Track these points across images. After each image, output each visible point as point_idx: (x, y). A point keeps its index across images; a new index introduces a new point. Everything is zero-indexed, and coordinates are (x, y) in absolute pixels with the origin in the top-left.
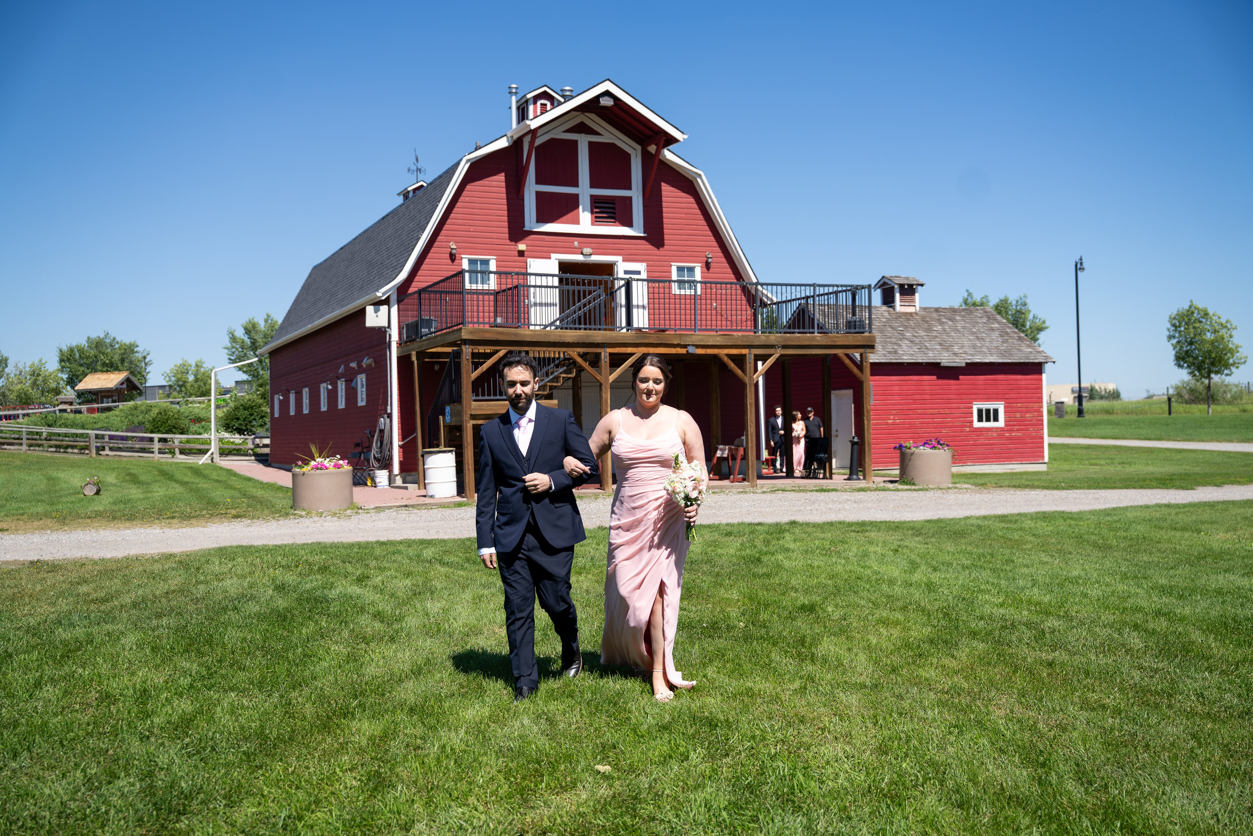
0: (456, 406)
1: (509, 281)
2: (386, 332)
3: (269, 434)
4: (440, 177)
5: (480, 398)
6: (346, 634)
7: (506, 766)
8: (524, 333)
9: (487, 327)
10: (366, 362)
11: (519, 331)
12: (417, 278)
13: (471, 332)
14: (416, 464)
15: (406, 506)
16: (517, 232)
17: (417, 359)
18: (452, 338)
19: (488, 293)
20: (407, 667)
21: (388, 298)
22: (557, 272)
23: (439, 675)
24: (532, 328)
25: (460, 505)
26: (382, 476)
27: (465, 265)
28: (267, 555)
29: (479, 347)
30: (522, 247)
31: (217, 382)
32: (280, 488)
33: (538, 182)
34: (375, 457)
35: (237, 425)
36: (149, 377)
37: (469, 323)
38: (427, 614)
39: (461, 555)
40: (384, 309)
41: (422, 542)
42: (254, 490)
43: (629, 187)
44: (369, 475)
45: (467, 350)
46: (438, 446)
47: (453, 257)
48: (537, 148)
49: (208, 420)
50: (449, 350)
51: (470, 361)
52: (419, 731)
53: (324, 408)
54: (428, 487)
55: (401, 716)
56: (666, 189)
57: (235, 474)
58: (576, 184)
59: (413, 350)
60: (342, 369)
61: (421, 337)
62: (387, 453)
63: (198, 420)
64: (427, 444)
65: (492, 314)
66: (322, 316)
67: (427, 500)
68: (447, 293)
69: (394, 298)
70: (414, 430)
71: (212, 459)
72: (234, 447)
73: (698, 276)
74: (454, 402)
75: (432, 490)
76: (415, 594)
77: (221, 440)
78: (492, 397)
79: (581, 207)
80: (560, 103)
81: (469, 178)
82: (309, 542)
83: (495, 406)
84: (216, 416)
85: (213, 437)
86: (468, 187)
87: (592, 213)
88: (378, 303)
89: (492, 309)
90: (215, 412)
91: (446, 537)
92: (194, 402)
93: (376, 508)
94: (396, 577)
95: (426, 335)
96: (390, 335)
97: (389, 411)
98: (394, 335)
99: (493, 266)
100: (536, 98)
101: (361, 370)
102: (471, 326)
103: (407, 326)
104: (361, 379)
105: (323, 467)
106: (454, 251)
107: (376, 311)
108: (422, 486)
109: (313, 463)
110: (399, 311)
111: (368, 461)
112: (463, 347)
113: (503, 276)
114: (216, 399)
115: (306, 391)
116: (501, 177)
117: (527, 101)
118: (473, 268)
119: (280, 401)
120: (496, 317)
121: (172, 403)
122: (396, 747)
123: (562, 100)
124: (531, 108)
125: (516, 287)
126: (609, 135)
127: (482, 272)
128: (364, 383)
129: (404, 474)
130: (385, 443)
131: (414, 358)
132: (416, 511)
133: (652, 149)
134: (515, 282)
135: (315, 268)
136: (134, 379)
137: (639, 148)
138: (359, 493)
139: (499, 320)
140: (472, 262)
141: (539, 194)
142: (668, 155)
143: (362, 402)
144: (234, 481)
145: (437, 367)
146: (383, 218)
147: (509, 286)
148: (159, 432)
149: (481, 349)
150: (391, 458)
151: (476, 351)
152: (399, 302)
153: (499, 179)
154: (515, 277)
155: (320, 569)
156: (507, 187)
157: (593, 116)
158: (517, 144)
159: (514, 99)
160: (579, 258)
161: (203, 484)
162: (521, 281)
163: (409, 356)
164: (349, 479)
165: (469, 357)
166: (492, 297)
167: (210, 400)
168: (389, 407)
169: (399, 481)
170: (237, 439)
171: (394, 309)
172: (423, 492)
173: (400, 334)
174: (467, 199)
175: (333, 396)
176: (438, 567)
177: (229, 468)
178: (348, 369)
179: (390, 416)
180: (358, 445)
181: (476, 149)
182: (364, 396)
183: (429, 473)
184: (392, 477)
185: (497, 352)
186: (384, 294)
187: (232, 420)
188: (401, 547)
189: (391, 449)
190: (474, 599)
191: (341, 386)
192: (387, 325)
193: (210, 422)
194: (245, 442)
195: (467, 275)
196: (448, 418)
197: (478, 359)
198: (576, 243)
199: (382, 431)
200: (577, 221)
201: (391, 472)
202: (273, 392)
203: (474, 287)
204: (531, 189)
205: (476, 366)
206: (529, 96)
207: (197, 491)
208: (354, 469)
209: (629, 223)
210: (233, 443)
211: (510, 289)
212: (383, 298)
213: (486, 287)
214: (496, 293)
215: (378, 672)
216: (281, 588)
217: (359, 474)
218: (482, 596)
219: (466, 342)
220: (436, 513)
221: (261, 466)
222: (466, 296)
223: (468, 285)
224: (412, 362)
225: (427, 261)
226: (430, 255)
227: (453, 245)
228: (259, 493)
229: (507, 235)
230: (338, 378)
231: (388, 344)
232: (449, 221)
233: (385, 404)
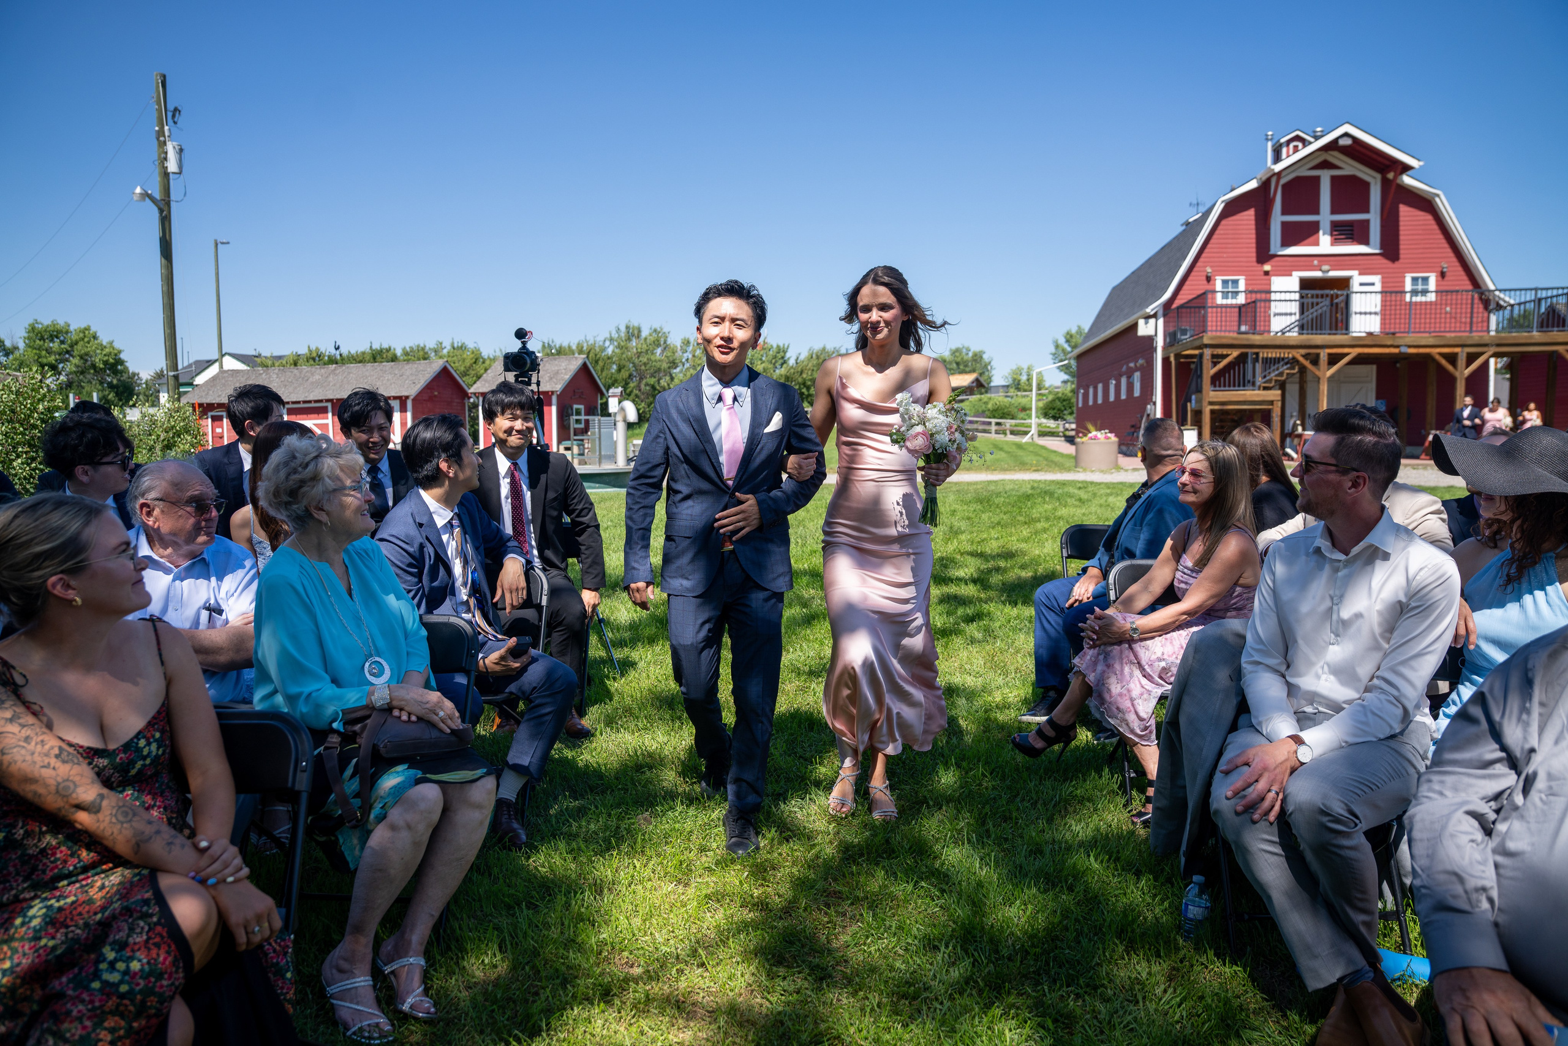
0: (1199, 395)
1: (1255, 295)
2: (1153, 339)
5: (1218, 388)
8: (1264, 338)
9: (1230, 334)
10: (1140, 362)
11: (1259, 336)
12: (1179, 297)
13: (1212, 338)
16: (1263, 254)
17: (1177, 359)
18: (1197, 343)
19: (1235, 307)
21: (1156, 313)
22: (1297, 287)
24: (1271, 334)
27: (1218, 284)
29: (1217, 350)
30: (1267, 267)
31: (1039, 381)
33: (1284, 212)
35: (1052, 413)
36: (993, 377)
37: (1210, 330)
40: (1152, 321)
43: (1367, 211)
45: (1208, 352)
47: (1209, 279)
48: (1284, 186)
49: (1031, 410)
50: (1194, 352)
51: (1210, 360)
53: (1112, 399)
56: (1403, 209)
57: (1048, 450)
58: (1316, 211)
59: (1173, 352)
60: (1124, 368)
61: (1179, 342)
63: (1024, 409)
65: (1235, 325)
69: (1160, 313)
71: (1032, 438)
72: (1048, 430)
73: (1432, 285)
74: (1198, 392)
77: (1039, 424)
78: (1227, 388)
79: (1321, 232)
80: (1310, 143)
81: (1224, 215)
83: (1229, 395)
84: (1036, 406)
85: (1033, 422)
86: (1224, 222)
87: (1332, 235)
88: (1147, 317)
89: (1236, 319)
90: (1036, 404)
92: (1022, 397)
93: (1133, 469)
95: (1182, 340)
96: (1156, 342)
97: (1154, 399)
98: (1160, 342)
100: (1288, 142)
101: (1136, 369)
102: (1214, 333)
103: (1170, 334)
104: (1137, 376)
105: (1097, 438)
106: (1210, 275)
107: (1146, 323)
109: (1090, 435)
110: (1165, 322)
112: (1205, 350)
113: (1249, 292)
114: (1036, 394)
115: (1100, 386)
116: (1251, 213)
117: (1281, 145)
118: (1225, 286)
119: (1083, 394)
120: (1238, 326)
121: (1006, 396)
123: (1312, 140)
124: (1284, 150)
125: (1257, 301)
126: (1350, 168)
127: (1232, 290)
128: (1139, 379)
131: (1172, 359)
133: (1391, 176)
134: (1259, 298)
135: (1114, 288)
136: (981, 379)
137: (1378, 176)
138: (1124, 459)
139: (1243, 328)
140: (1224, 283)
141: (1284, 225)
142: (1407, 180)
143: (1137, 393)
144: (1043, 451)
145: (1193, 366)
147: (1253, 301)
148: (994, 417)
149: (1219, 352)
151: (1215, 353)
152: (1165, 316)
153: (1249, 215)
154: (1259, 293)
156: (1257, 220)
157: (1336, 153)
158: (1265, 185)
159: (1270, 144)
160: (1317, 274)
161: (1020, 453)
162: (1264, 297)
163: (1170, 358)
164: (1115, 448)
165: (1209, 357)
166: (1237, 310)
167: (1032, 395)
168: (1154, 397)
170: (1052, 424)
171: (1161, 321)
173: (1164, 341)
174: (1222, 231)
175: (1118, 389)
177: (1044, 445)
178: (1128, 368)
179: (1155, 404)
180: (1131, 426)
181: (1232, 190)
182: (1139, 389)
185: (1231, 353)
186: (1153, 309)
187: (1049, 409)
191: (1124, 380)
192: (1154, 334)
194: (1057, 426)
195: (1219, 294)
196: (1193, 404)
197: (1216, 359)
198: (1316, 262)
200: (1317, 243)
202: (1079, 388)
203: (1225, 302)
204: (1277, 219)
205: (1215, 364)
206: (1283, 140)
207: (1016, 456)
209: (1366, 241)
210: (1048, 427)
211: (1253, 304)
212: (1153, 313)
213: (1234, 302)
214: (1240, 307)
219: (1207, 346)
221: (1068, 445)
222: (1217, 310)
223: (1219, 300)
224: (1170, 363)
225: (1187, 283)
226: (1190, 278)
227: (1209, 270)
228: (1057, 459)
229: (1254, 259)
230: (1121, 376)
231: (1155, 349)
232: (1206, 250)
233: (1152, 394)
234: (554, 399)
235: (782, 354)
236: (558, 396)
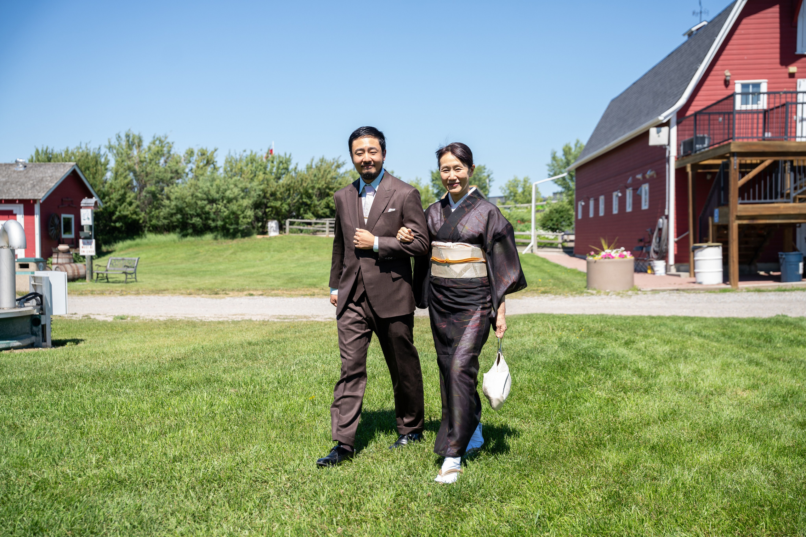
0: (725, 209)
1: (777, 100)
2: (665, 149)
3: (574, 232)
4: (720, 15)
5: (746, 201)
6: (610, 382)
7: (730, 505)
8: (790, 145)
9: (755, 141)
10: (649, 173)
11: (786, 143)
12: (694, 103)
13: (740, 146)
14: (688, 257)
15: (677, 290)
16: (789, 56)
17: (692, 170)
18: (721, 152)
19: (757, 112)
20: (655, 415)
21: (669, 122)
23: (681, 423)
24: (798, 140)
25: (724, 291)
26: (659, 265)
27: (738, 88)
28: (559, 321)
29: (746, 158)
30: (793, 69)
31: (537, 192)
32: (580, 273)
34: (654, 251)
35: (550, 224)
36: (491, 189)
37: (738, 138)
38: (679, 374)
39: (718, 330)
40: (665, 130)
41: (686, 318)
42: (560, 273)
44: (650, 264)
45: (735, 162)
46: (707, 241)
47: (727, 83)
49: (530, 221)
50: (719, 162)
51: (738, 170)
52: (657, 464)
53: (615, 211)
54: (697, 275)
55: (644, 452)
57: (548, 262)
59: (688, 163)
60: (630, 180)
61: (696, 152)
62: (664, 247)
63: (523, 221)
64: (698, 240)
65: (761, 130)
66: (616, 138)
67: (696, 286)
68: (720, 114)
69: (674, 121)
70: (687, 230)
71: (532, 251)
72: (547, 241)
74: (724, 205)
75: (700, 278)
76: (671, 359)
77: (539, 236)
78: (757, 201)
82: (595, 313)
83: (759, 208)
84: (536, 218)
85: (533, 234)
86: (745, 21)
88: (660, 125)
89: (761, 125)
90: (535, 214)
91: (708, 316)
92: (521, 208)
93: (652, 290)
94: (657, 344)
95: (700, 150)
96: (669, 152)
97: (666, 213)
98: (673, 152)
99: (764, 88)
101: (645, 181)
102: (740, 141)
103: (685, 143)
104: (645, 188)
105: (610, 256)
106: (728, 78)
107: (658, 132)
108: (692, 275)
109: (603, 253)
110: (678, 131)
111: (648, 253)
112: (732, 159)
113: (772, 96)
114: (536, 206)
115: (602, 199)
116: (776, 9)
118: (745, 90)
119: (583, 207)
120: (764, 132)
121: (505, 208)
122: (636, 476)
125: (783, 105)
127: (753, 94)
128: (648, 191)
129: (678, 264)
130: (662, 238)
131: (689, 170)
132: (685, 294)
134: (783, 101)
135: (613, 101)
136: (481, 192)
138: (639, 278)
139: (768, 135)
140: (744, 86)
143: (645, 206)
144: (546, 267)
145: (709, 177)
146: (669, 56)
147: (777, 105)
149: (748, 160)
150: (667, 252)
151: (743, 162)
152: (678, 123)
154: (784, 96)
155: (597, 333)
156: (782, 17)
162: (789, 100)
163: (684, 168)
164: (631, 267)
165: (737, 167)
166: (761, 116)
167: (531, 206)
168: (666, 211)
169: (673, 270)
170: (550, 235)
171: (674, 130)
172: (693, 279)
173: (678, 150)
174: (743, 32)
175: (622, 201)
176: (696, 338)
177: (543, 257)
178: (635, 180)
179: (667, 217)
180: (641, 240)
182: (647, 203)
183: (698, 264)
184: (668, 267)
185: (762, 162)
186: (665, 118)
187: (547, 221)
188: (668, 322)
189: (667, 244)
190: (723, 365)
191: (629, 193)
192: (666, 142)
193: (531, 222)
194: (556, 238)
195: (738, 98)
196: (716, 220)
197: (744, 169)
199: (660, 230)
201: (667, 262)
202: (578, 200)
203: (744, 107)
205: (743, 175)
208: (636, 260)
210: (547, 238)
211: (778, 107)
212: (665, 121)
213: (755, 107)
214: (765, 112)
215: (631, 415)
216: (564, 345)
217: (641, 264)
218: (730, 364)
219: (734, 154)
220: (703, 296)
221: (566, 256)
222: (737, 116)
223: (739, 106)
224: (687, 173)
225: (704, 88)
226: (707, 83)
227: (728, 73)
228: (563, 276)
229: (778, 60)
230: (627, 187)
231: (668, 160)
232: (725, 52)
233: (664, 208)
234: (37, 208)
235: (285, 165)
236: (42, 205)
